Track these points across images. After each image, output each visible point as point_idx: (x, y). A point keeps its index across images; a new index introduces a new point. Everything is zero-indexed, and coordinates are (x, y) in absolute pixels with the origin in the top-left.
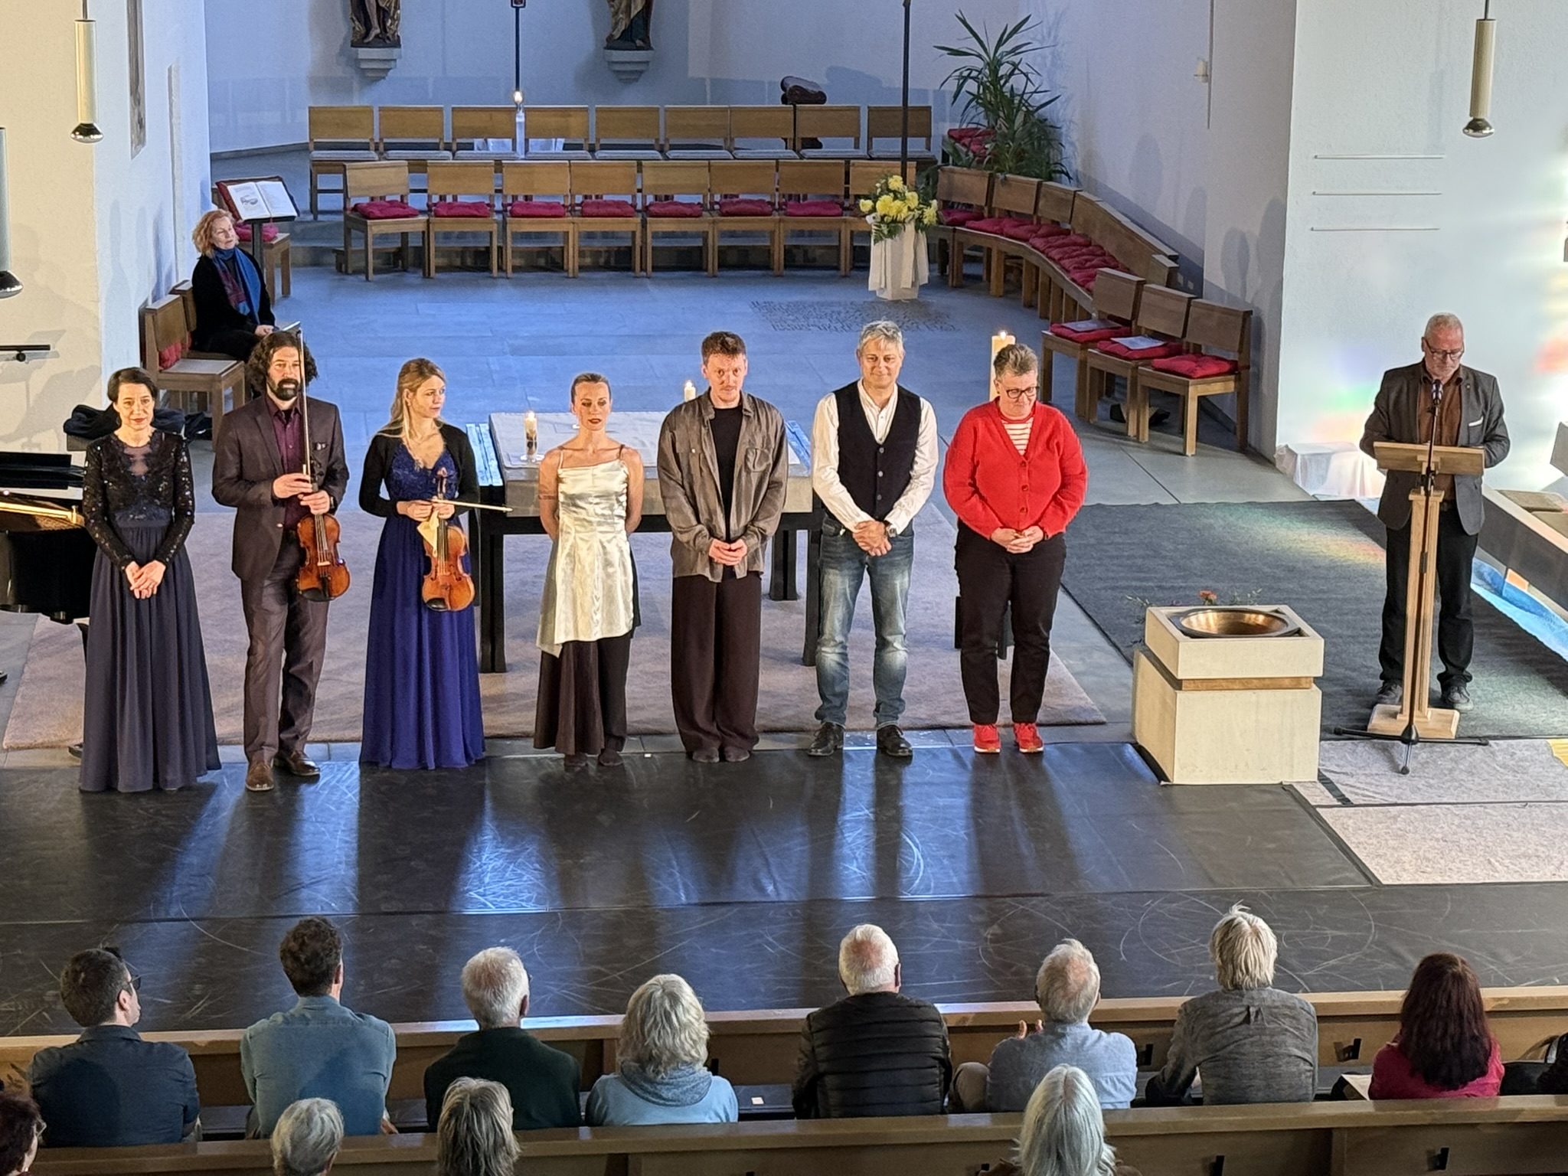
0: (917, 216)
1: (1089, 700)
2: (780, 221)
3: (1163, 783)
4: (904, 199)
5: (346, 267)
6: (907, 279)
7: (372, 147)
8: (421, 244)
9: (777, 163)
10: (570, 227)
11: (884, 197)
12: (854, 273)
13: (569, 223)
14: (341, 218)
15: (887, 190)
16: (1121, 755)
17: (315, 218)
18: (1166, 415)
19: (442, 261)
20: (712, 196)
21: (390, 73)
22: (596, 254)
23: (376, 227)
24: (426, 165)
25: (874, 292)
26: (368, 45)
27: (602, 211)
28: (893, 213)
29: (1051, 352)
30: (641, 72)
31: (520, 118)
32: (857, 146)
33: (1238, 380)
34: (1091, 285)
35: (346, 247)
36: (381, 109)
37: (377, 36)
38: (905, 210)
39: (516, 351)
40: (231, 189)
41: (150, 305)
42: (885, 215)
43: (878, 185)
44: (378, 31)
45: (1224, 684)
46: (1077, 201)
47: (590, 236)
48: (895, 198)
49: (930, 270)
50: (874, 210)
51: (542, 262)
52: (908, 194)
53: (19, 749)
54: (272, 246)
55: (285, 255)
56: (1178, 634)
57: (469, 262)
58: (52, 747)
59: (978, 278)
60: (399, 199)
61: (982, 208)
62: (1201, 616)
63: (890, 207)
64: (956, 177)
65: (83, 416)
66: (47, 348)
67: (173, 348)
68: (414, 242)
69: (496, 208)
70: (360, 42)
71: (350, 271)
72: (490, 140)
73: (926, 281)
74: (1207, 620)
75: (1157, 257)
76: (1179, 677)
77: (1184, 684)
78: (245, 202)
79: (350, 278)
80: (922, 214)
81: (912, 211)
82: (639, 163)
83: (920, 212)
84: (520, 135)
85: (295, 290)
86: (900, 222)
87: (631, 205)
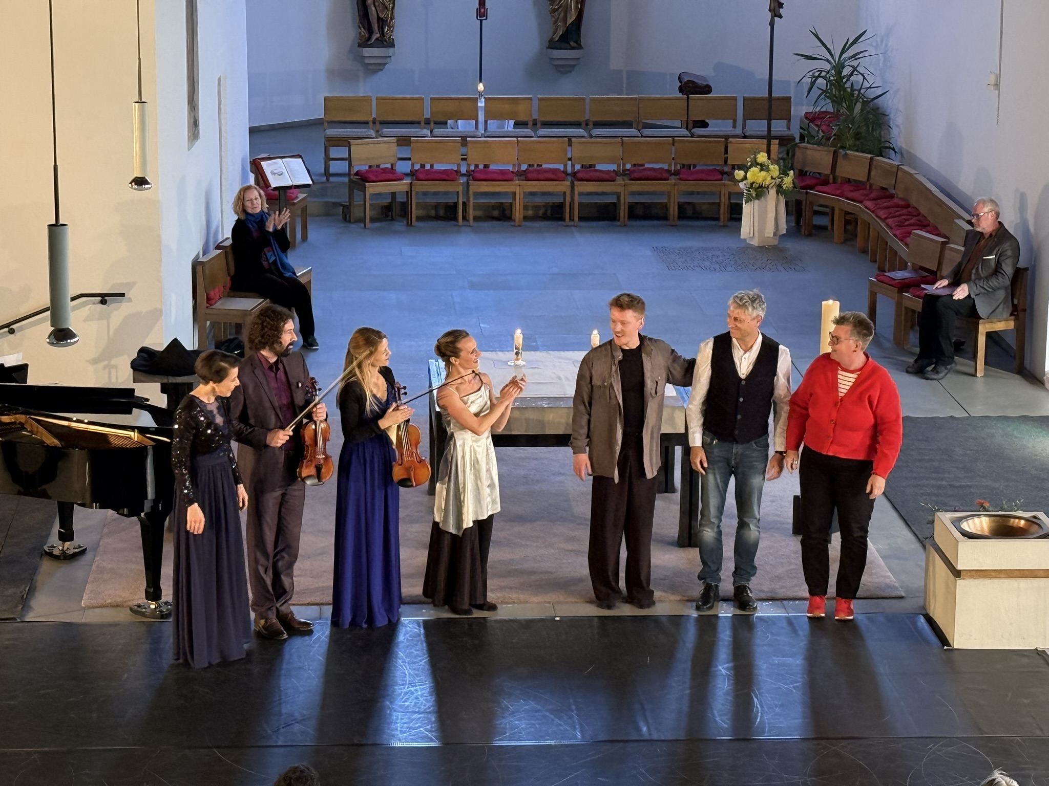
0: (778, 183)
1: (893, 579)
2: (675, 185)
3: (945, 647)
4: (768, 170)
5: (350, 217)
6: (770, 230)
7: (371, 125)
8: (405, 200)
9: (674, 140)
10: (518, 189)
11: (753, 169)
12: (730, 223)
13: (516, 185)
14: (346, 180)
15: (755, 163)
16: (914, 624)
17: (328, 180)
18: (963, 343)
19: (421, 212)
20: (624, 165)
21: (387, 66)
22: (537, 207)
23: (372, 188)
24: (411, 141)
25: (745, 240)
26: (371, 46)
27: (541, 177)
28: (760, 181)
29: (876, 293)
30: (574, 66)
31: (481, 104)
32: (734, 127)
33: (1017, 320)
34: (908, 240)
35: (350, 203)
36: (377, 99)
37: (377, 39)
38: (769, 178)
39: (473, 286)
40: (264, 164)
41: (201, 259)
42: (754, 183)
43: (748, 159)
44: (378, 35)
45: (993, 574)
46: (900, 173)
47: (532, 194)
48: (762, 170)
49: (788, 222)
50: (745, 178)
51: (496, 213)
52: (771, 167)
53: (93, 607)
54: (294, 204)
55: (304, 210)
56: (957, 535)
57: (442, 213)
58: (118, 606)
59: (824, 228)
60: (389, 166)
61: (828, 175)
62: (976, 520)
63: (757, 177)
64: (809, 152)
65: (145, 355)
66: (123, 295)
67: (217, 290)
68: (401, 199)
69: (462, 174)
70: (364, 43)
71: (352, 220)
72: (459, 122)
73: (784, 232)
74: (980, 523)
75: (957, 221)
76: (959, 568)
77: (962, 573)
78: (275, 174)
79: (353, 226)
80: (782, 181)
81: (775, 179)
82: (570, 139)
83: (780, 180)
84: (481, 117)
85: (311, 236)
86: (765, 188)
87: (563, 172)
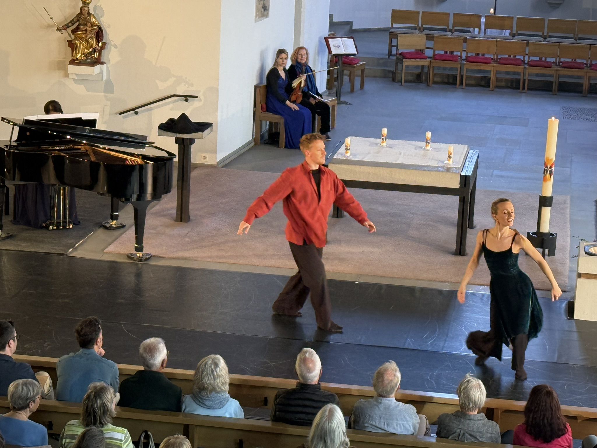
2: (587, 72)
3: (569, 318)
5: (395, 79)
7: (418, 28)
8: (427, 71)
9: (590, 46)
10: (492, 68)
13: (492, 66)
14: (394, 58)
17: (389, 57)
20: (560, 59)
22: (506, 80)
23: (407, 62)
24: (434, 37)
30: (560, 4)
31: (483, 20)
35: (396, 70)
36: (423, 12)
40: (330, 41)
51: (483, 83)
54: (354, 67)
55: (363, 71)
56: (582, 253)
65: (170, 122)
66: (196, 97)
68: (425, 70)
69: (462, 58)
71: (396, 81)
72: (476, 29)
76: (580, 272)
77: (582, 275)
78: (335, 46)
79: (396, 84)
82: (528, 41)
84: (483, 27)
85: (366, 86)
87: (522, 61)
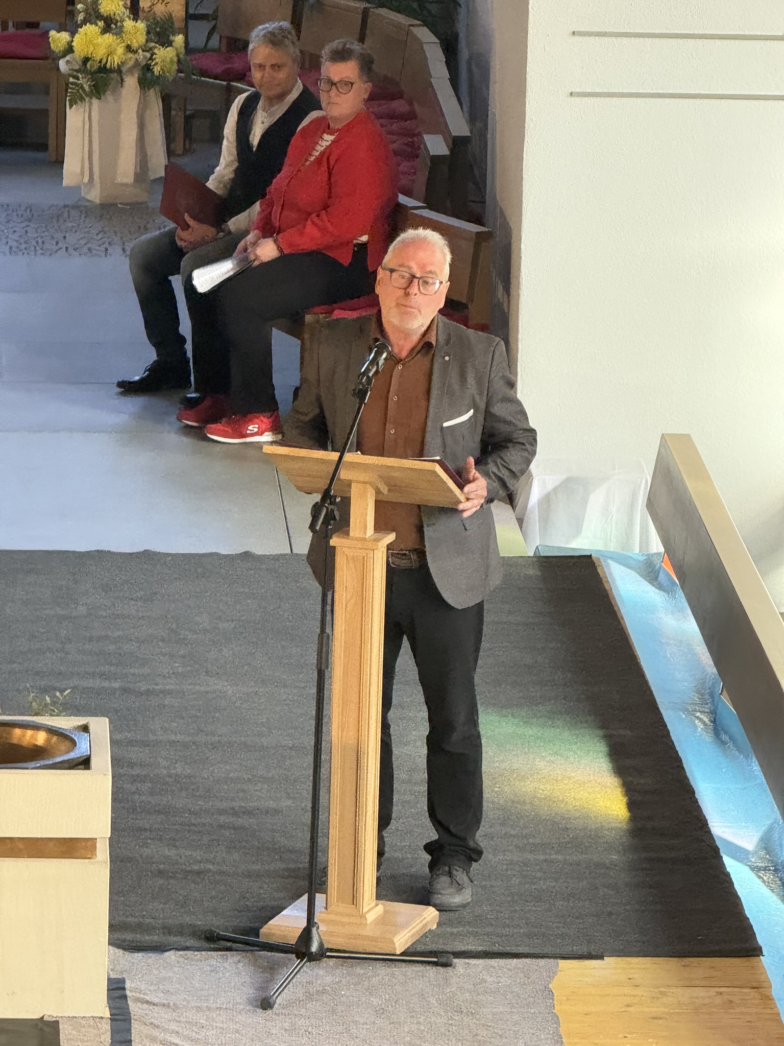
0: (142, 62)
6: (126, 169)
11: (89, 28)
15: (94, 16)
28: (100, 53)
38: (120, 50)
43: (80, 6)
48: (106, 30)
50: (70, 49)
52: (129, 24)
63: (96, 46)
80: (151, 59)
81: (136, 52)
83: (148, 55)
86: (111, 71)
